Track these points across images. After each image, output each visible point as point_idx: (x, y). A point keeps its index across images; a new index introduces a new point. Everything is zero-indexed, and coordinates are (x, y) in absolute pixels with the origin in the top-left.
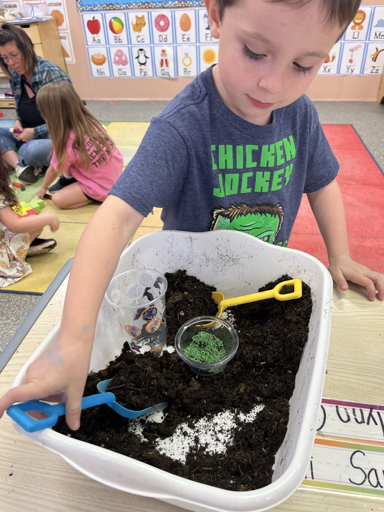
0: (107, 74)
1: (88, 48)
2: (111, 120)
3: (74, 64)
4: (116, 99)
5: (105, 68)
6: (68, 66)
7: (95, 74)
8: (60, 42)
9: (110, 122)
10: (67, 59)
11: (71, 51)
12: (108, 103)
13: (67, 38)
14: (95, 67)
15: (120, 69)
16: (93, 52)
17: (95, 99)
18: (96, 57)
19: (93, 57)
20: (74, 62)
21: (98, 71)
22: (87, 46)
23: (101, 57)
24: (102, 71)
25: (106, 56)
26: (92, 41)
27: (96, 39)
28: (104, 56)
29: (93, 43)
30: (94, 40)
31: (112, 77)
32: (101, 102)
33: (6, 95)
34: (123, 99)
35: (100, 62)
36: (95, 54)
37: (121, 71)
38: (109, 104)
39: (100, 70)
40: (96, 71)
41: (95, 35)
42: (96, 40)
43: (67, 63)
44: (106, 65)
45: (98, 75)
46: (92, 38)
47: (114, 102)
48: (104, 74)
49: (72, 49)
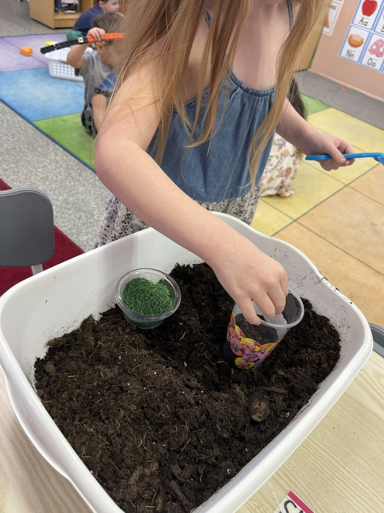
0: (356, 58)
1: (351, 26)
2: (332, 105)
3: (329, 36)
4: (350, 86)
5: (357, 52)
6: (322, 36)
7: (344, 53)
8: (328, 11)
9: (330, 107)
10: (325, 29)
11: (334, 22)
12: (340, 86)
13: (337, 8)
14: (347, 47)
15: (371, 59)
16: (354, 31)
17: (330, 78)
18: (354, 38)
19: (351, 36)
20: (330, 35)
21: (348, 52)
22: (352, 24)
23: (359, 40)
24: (352, 53)
25: (365, 41)
26: (360, 20)
27: (365, 20)
28: (363, 39)
29: (359, 23)
30: (362, 21)
31: (359, 63)
32: (334, 83)
34: (357, 89)
35: (355, 44)
36: (355, 35)
37: (372, 61)
38: (340, 88)
39: (351, 51)
40: (346, 51)
41: (366, 16)
42: (364, 22)
43: (323, 33)
44: (360, 49)
45: (346, 55)
46: (361, 18)
47: (346, 88)
48: (353, 58)
49: (336, 21)
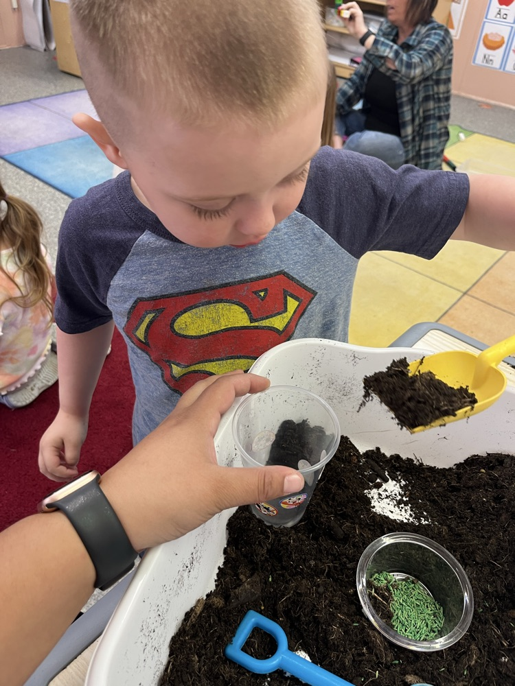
0: (496, 64)
1: (485, 22)
2: (475, 130)
4: (493, 102)
5: (497, 55)
7: (479, 60)
8: (450, 6)
9: (474, 133)
11: (460, 21)
12: (479, 104)
14: (482, 50)
16: (489, 29)
17: (463, 94)
18: (490, 38)
19: (486, 36)
20: (457, 38)
21: (485, 57)
22: (485, 20)
23: (498, 39)
24: (491, 58)
25: (506, 40)
26: (496, 13)
27: (503, 12)
28: (503, 38)
29: (496, 17)
30: (499, 13)
31: (502, 70)
32: (471, 100)
33: (353, 61)
34: (503, 105)
35: (492, 45)
36: (492, 34)
38: (479, 106)
39: (489, 56)
40: (483, 56)
41: (504, 7)
42: (502, 14)
44: (501, 51)
45: (483, 62)
46: (498, 10)
47: (488, 105)
48: (492, 64)
49: (462, 19)
